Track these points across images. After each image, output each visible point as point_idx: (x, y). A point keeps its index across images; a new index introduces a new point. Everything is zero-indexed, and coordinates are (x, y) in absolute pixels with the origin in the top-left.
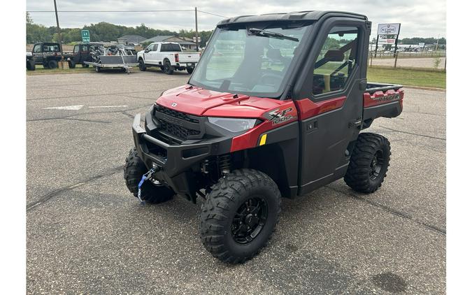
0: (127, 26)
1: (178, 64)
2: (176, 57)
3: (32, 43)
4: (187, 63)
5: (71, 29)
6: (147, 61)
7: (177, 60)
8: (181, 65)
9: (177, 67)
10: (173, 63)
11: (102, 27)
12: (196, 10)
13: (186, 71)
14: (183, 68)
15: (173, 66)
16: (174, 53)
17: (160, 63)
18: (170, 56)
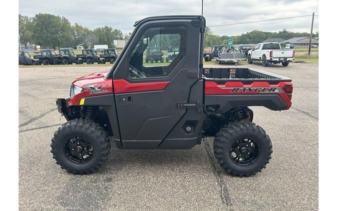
0: (272, 32)
1: (271, 59)
2: (271, 53)
3: (210, 46)
4: (280, 58)
5: (234, 37)
6: (253, 57)
7: (271, 56)
8: (273, 60)
9: (271, 61)
10: (268, 58)
11: (254, 34)
12: (313, 15)
13: (281, 64)
14: (275, 62)
15: (268, 60)
16: (270, 50)
17: (260, 58)
18: (267, 52)
